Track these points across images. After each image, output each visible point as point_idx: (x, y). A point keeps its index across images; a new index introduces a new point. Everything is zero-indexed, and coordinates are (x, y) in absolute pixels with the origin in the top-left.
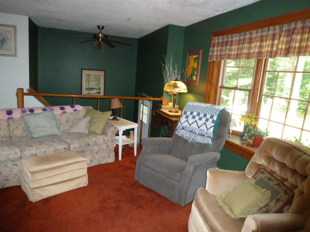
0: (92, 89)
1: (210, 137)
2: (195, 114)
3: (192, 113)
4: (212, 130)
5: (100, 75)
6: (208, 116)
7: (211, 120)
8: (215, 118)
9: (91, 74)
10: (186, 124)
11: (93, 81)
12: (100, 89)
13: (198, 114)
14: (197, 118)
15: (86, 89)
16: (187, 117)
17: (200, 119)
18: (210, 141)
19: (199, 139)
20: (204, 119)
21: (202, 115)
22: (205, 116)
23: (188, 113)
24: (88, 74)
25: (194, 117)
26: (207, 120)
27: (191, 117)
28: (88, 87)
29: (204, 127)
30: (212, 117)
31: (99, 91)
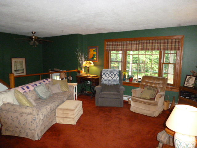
0: (18, 70)
1: (118, 81)
2: (109, 73)
3: (107, 73)
4: (118, 78)
5: (23, 61)
6: (115, 73)
7: (117, 75)
8: (118, 74)
9: (17, 61)
10: (106, 78)
11: (18, 65)
12: (23, 70)
13: (110, 73)
14: (110, 75)
15: (15, 71)
16: (105, 75)
17: (112, 75)
18: (119, 83)
19: (114, 83)
20: (113, 75)
21: (112, 73)
22: (113, 73)
23: (105, 74)
24: (15, 61)
25: (109, 75)
26: (115, 75)
27: (107, 75)
28: (16, 69)
29: (115, 78)
30: (117, 73)
31: (23, 71)
